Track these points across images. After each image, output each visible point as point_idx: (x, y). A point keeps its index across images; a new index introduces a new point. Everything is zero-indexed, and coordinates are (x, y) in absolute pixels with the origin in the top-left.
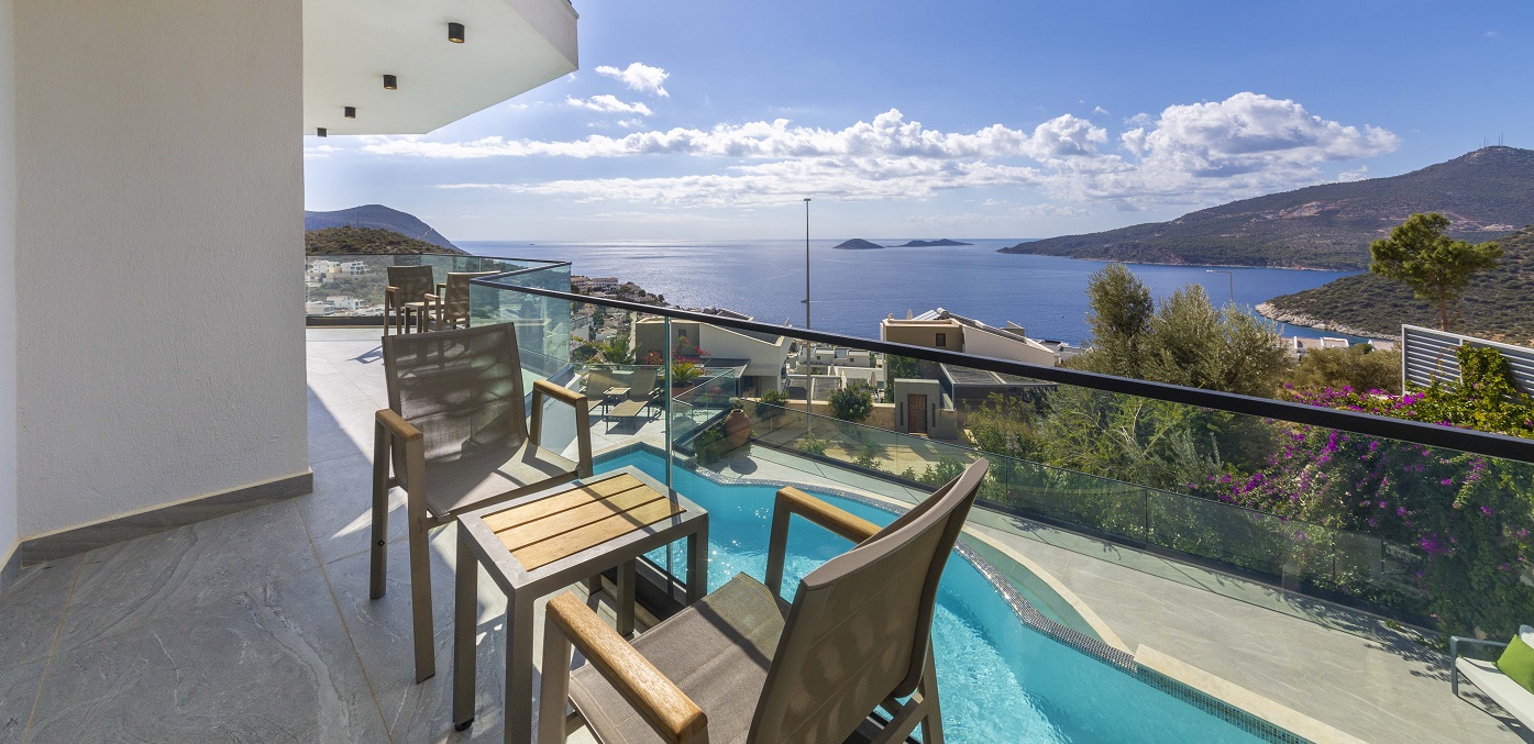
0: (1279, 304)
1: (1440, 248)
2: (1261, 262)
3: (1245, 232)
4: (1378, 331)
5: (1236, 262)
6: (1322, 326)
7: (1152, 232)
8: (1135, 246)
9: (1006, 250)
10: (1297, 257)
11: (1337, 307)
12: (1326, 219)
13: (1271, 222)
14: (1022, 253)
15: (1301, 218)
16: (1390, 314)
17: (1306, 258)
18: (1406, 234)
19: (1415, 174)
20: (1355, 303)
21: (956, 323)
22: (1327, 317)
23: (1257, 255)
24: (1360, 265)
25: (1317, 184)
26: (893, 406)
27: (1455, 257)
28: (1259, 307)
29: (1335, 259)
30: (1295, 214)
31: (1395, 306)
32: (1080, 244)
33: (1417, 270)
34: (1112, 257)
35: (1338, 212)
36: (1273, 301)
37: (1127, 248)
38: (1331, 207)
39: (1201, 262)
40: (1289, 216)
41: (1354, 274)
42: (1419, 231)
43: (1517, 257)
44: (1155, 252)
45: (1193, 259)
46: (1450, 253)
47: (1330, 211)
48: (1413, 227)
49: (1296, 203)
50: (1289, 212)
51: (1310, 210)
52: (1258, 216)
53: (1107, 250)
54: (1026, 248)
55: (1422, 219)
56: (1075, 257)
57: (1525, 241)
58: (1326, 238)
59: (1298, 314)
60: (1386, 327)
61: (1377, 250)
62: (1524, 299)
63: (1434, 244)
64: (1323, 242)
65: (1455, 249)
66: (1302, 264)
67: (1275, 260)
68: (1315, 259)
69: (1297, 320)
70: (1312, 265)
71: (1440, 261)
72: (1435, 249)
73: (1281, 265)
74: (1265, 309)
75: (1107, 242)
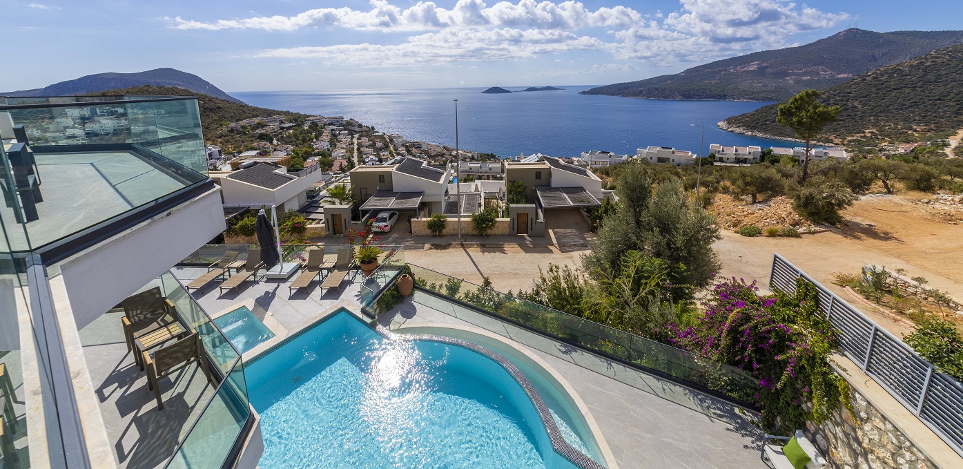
0: (730, 121)
1: (811, 111)
2: (724, 97)
3: (719, 80)
4: (777, 135)
5: (711, 98)
6: (750, 133)
7: (666, 80)
8: (657, 89)
9: (584, 93)
10: (742, 94)
11: (759, 123)
12: (761, 71)
13: (732, 73)
14: (593, 94)
15: (748, 71)
17: (747, 95)
18: (797, 102)
19: (810, 45)
20: (768, 120)
21: (547, 165)
22: (752, 128)
23: (722, 94)
24: (774, 98)
25: (759, 51)
26: (509, 219)
27: (818, 116)
28: (719, 124)
29: (762, 95)
30: (746, 69)
32: (626, 88)
33: (800, 123)
34: (643, 96)
35: (767, 67)
36: (727, 120)
37: (652, 91)
38: (764, 65)
39: (692, 98)
40: (742, 70)
41: (770, 104)
42: (804, 100)
43: (850, 93)
44: (667, 92)
45: (688, 96)
46: (816, 113)
47: (764, 67)
48: (801, 98)
49: (747, 62)
50: (742, 68)
51: (753, 67)
52: (726, 70)
53: (641, 91)
54: (596, 91)
55: (807, 93)
56: (623, 96)
57: (856, 83)
58: (758, 82)
59: (739, 127)
60: (781, 133)
61: (781, 110)
62: (848, 116)
63: (809, 108)
64: (757, 85)
65: (819, 111)
66: (745, 98)
67: (731, 96)
68: (751, 95)
69: (738, 130)
70: (750, 98)
71: (811, 117)
72: (809, 110)
73: (734, 99)
74: (722, 124)
75: (642, 87)
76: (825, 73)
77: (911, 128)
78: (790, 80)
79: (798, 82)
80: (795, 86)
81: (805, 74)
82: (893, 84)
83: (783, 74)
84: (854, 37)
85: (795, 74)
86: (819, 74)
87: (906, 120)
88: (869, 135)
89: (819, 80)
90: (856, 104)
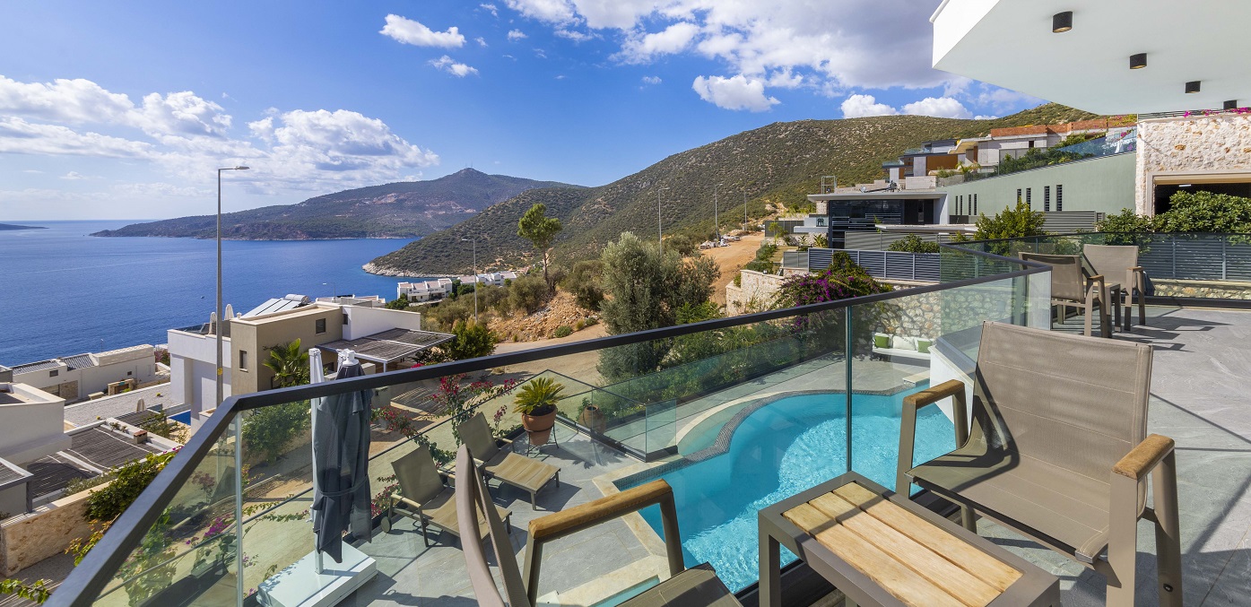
0: (377, 263)
2: (363, 234)
3: (353, 213)
5: (347, 236)
6: (402, 274)
7: (280, 213)
8: (266, 226)
9: (107, 233)
10: (385, 230)
11: (409, 261)
12: (399, 205)
13: (369, 206)
14: (132, 235)
15: (386, 204)
16: (434, 262)
17: (389, 231)
19: (440, 179)
20: (418, 258)
22: (403, 268)
23: (361, 230)
24: (417, 234)
25: (395, 181)
28: (365, 267)
29: (404, 231)
30: (383, 201)
31: (436, 257)
32: (208, 224)
34: (243, 235)
35: (405, 200)
36: (374, 262)
37: (258, 227)
38: (402, 197)
39: (323, 236)
40: (379, 202)
41: (417, 240)
43: (480, 226)
44: (284, 230)
45: (316, 234)
47: (401, 200)
50: (379, 200)
51: (391, 199)
52: (360, 202)
53: (238, 230)
56: (203, 238)
57: (481, 218)
58: (398, 217)
59: (389, 268)
64: (398, 219)
66: (387, 235)
67: (371, 233)
68: (393, 231)
69: (389, 272)
70: (393, 235)
73: (375, 236)
74: (369, 267)
75: (238, 222)
76: (456, 208)
77: (521, 255)
78: (429, 215)
79: (436, 216)
80: (434, 219)
81: (441, 208)
82: (505, 218)
83: (420, 208)
84: (471, 176)
85: (432, 208)
86: (452, 209)
87: (518, 248)
88: (499, 264)
89: (452, 214)
90: (486, 236)
